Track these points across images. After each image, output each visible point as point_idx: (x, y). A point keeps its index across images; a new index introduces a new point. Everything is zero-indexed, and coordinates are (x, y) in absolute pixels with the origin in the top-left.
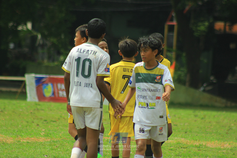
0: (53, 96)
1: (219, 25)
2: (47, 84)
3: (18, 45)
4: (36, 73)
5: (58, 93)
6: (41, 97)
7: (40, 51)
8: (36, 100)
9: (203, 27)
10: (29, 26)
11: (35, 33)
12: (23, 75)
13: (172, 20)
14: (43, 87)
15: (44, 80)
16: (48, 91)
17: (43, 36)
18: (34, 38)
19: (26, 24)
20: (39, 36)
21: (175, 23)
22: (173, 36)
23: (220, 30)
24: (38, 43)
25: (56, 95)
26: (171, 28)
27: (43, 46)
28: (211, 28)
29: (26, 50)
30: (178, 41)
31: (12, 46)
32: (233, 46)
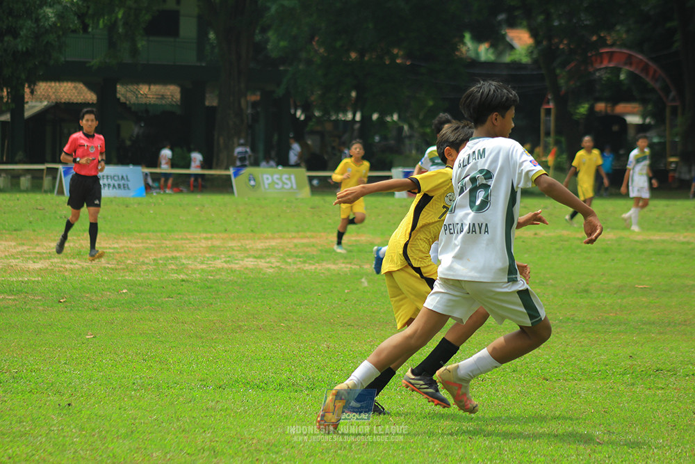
1: (600, 106)
3: (384, 138)
4: (404, 166)
7: (407, 142)
9: (583, 109)
10: (395, 117)
11: (401, 124)
12: (389, 169)
13: (548, 103)
17: (411, 127)
18: (401, 129)
19: (392, 116)
20: (406, 127)
21: (551, 105)
22: (550, 120)
23: (601, 111)
24: (404, 134)
26: (548, 112)
27: (410, 137)
28: (591, 109)
29: (392, 142)
30: (556, 126)
31: (377, 139)
32: (615, 128)
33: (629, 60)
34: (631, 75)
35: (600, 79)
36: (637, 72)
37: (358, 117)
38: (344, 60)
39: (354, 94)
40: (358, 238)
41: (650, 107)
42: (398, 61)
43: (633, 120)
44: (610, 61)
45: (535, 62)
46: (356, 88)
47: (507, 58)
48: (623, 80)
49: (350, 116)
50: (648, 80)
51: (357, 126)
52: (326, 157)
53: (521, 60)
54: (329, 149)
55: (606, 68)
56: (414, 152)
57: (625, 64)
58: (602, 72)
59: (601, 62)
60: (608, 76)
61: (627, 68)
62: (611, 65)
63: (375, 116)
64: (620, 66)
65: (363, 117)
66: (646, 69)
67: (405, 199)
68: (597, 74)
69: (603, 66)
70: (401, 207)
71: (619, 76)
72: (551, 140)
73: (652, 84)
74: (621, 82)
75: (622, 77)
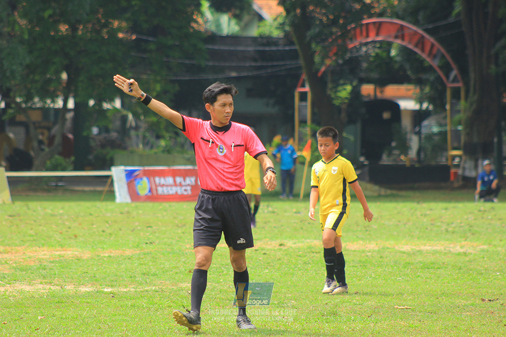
0: (150, 194)
1: (368, 89)
2: (141, 179)
3: (105, 130)
4: (125, 165)
5: (157, 190)
6: (134, 196)
7: (133, 134)
8: (128, 200)
9: (345, 92)
10: (118, 103)
11: (125, 112)
12: (109, 169)
13: (303, 85)
14: (136, 182)
15: (136, 173)
16: (143, 187)
17: (135, 115)
18: (124, 119)
19: (113, 102)
20: (130, 116)
21: (307, 89)
22: (306, 106)
23: (369, 96)
24: (128, 125)
25: (154, 192)
26: (303, 97)
27: (137, 128)
28: (356, 93)
29: (114, 135)
30: (313, 113)
31: (95, 130)
32: (386, 115)
33: (401, 33)
34: (404, 50)
35: (367, 55)
36: (410, 46)
37: (71, 104)
38: (52, 34)
39: (64, 76)
40: (63, 253)
41: (427, 89)
42: (121, 35)
43: (408, 105)
44: (377, 34)
45: (287, 35)
46: (67, 69)
47: (255, 32)
48: (394, 57)
49: (60, 103)
50: (424, 56)
51: (70, 116)
52: (32, 153)
53: (271, 32)
54: (35, 144)
55: (374, 42)
56: (141, 146)
57: (396, 37)
58: (370, 46)
59: (367, 36)
60: (377, 51)
61: (398, 42)
62: (380, 38)
63: (92, 103)
64: (391, 40)
65: (76, 104)
66: (421, 43)
67: (127, 203)
68: (364, 49)
69: (370, 40)
70: (122, 213)
71: (389, 52)
72: (308, 130)
73: (429, 60)
74: (391, 58)
75: (393, 53)
